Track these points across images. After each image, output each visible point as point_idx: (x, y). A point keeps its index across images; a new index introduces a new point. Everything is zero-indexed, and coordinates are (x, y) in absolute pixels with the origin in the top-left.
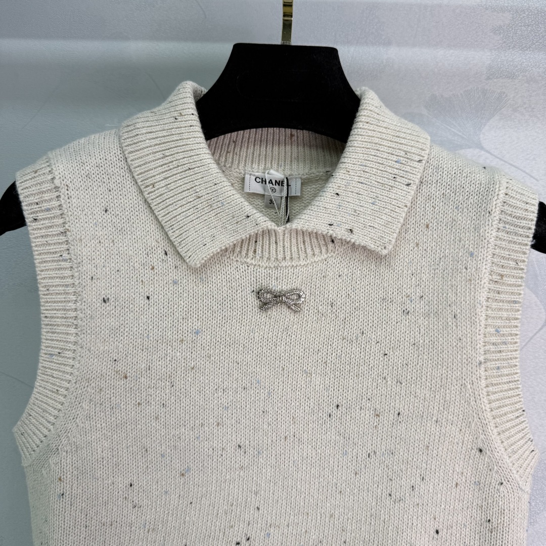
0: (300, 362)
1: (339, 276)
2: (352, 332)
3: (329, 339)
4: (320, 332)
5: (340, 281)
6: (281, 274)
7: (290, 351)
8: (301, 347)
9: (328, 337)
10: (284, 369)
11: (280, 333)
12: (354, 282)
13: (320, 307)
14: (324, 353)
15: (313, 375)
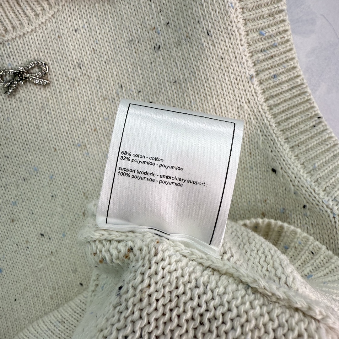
0: (70, 137)
1: (76, 31)
2: (111, 89)
3: (90, 104)
4: (79, 100)
5: (79, 36)
6: (11, 49)
7: (55, 129)
8: (65, 121)
9: (88, 102)
10: (56, 149)
11: (38, 114)
12: (93, 33)
13: (69, 73)
14: (91, 121)
15: (88, 146)
